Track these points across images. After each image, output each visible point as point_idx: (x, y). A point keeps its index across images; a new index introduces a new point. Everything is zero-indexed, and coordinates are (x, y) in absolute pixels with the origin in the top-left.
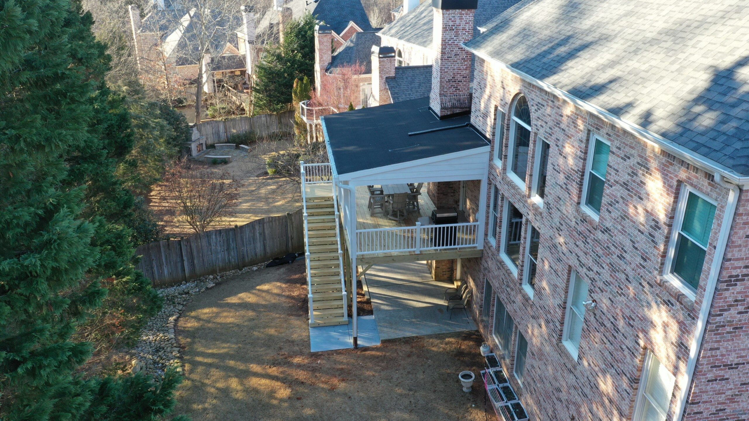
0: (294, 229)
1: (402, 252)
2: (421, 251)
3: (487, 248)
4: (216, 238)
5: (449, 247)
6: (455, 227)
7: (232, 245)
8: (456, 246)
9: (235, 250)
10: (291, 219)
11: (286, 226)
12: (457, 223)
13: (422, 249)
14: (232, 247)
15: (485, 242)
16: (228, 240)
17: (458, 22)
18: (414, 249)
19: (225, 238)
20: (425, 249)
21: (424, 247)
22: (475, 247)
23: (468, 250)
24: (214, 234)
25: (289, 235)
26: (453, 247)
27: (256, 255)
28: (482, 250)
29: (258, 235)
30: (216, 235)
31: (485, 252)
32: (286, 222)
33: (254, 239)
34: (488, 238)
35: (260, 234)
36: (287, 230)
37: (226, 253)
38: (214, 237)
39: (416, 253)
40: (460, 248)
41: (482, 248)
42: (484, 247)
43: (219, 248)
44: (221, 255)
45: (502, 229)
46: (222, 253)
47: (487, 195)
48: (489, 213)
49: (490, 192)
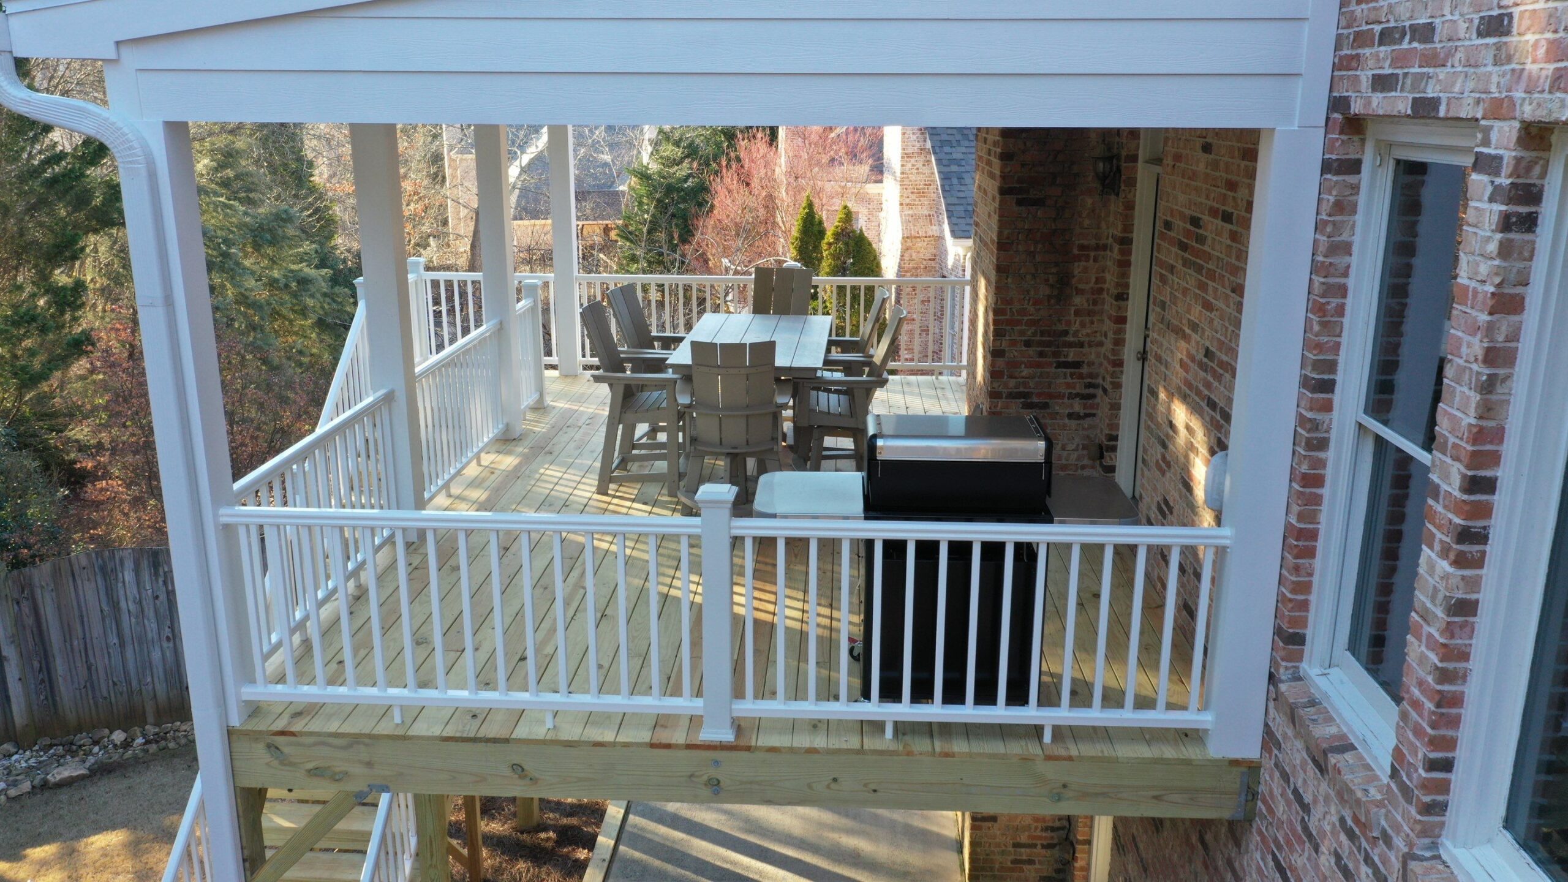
1: (590, 718)
2: (739, 727)
3: (1295, 754)
5: (968, 712)
6: (1026, 553)
8: (1029, 714)
12: (1040, 514)
13: (749, 707)
15: (1275, 697)
18: (684, 704)
20: (777, 707)
21: (764, 691)
22: (1187, 735)
23: (1125, 751)
26: (1000, 713)
28: (1252, 769)
31: (1270, 783)
34: (1310, 668)
39: (707, 735)
40: (1059, 732)
41: (1251, 750)
42: (1270, 740)
43: (154, 626)
44: (163, 654)
45: (1488, 573)
46: (165, 644)
47: (1316, 268)
48: (1322, 444)
49: (1346, 248)
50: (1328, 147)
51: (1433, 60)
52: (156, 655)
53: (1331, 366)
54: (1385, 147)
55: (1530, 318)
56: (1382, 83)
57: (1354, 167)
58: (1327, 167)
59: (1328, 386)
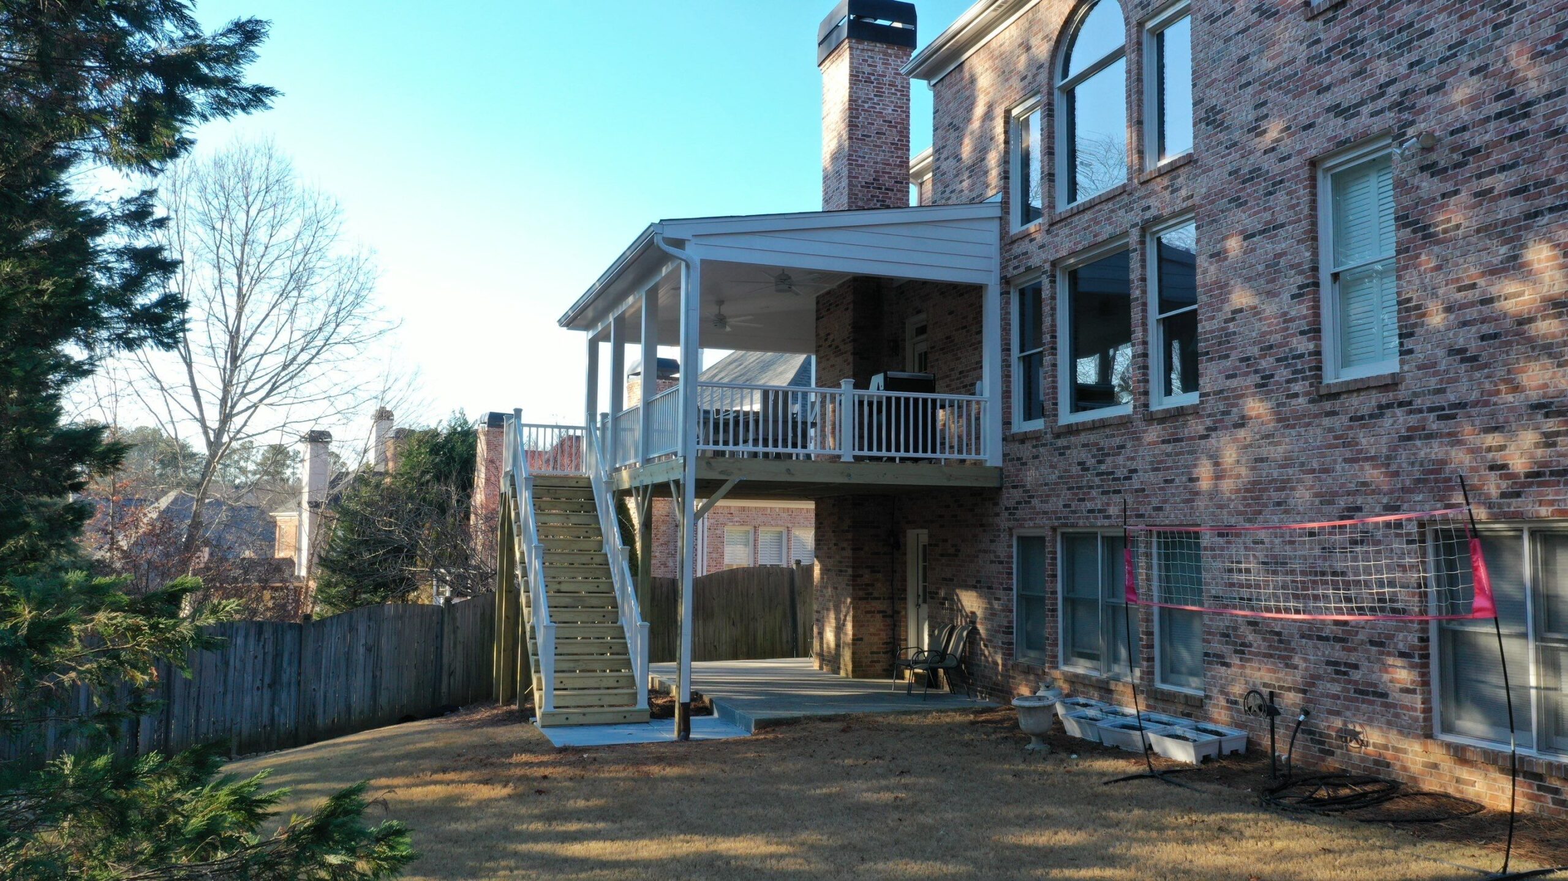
0: (459, 648)
4: (246, 645)
7: (288, 673)
8: (937, 455)
9: (293, 688)
10: (454, 619)
11: (440, 636)
14: (285, 678)
16: (278, 655)
17: (880, 68)
18: (837, 452)
19: (269, 648)
22: (982, 462)
24: (242, 633)
25: (445, 660)
27: (349, 708)
29: (362, 650)
30: (246, 637)
31: (1008, 468)
32: (441, 623)
33: (348, 660)
34: (1014, 429)
35: (369, 649)
36: (439, 649)
37: (267, 694)
38: (240, 641)
39: (845, 460)
42: (1006, 455)
43: (250, 678)
44: (252, 700)
45: (1058, 357)
46: (255, 692)
47: (1002, 320)
48: (1009, 366)
49: (1009, 313)
50: (1002, 288)
51: (1029, 258)
52: (247, 701)
53: (1009, 344)
54: (1016, 286)
55: (1058, 301)
56: (1015, 268)
57: (1008, 293)
58: (1001, 294)
59: (1009, 350)
